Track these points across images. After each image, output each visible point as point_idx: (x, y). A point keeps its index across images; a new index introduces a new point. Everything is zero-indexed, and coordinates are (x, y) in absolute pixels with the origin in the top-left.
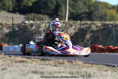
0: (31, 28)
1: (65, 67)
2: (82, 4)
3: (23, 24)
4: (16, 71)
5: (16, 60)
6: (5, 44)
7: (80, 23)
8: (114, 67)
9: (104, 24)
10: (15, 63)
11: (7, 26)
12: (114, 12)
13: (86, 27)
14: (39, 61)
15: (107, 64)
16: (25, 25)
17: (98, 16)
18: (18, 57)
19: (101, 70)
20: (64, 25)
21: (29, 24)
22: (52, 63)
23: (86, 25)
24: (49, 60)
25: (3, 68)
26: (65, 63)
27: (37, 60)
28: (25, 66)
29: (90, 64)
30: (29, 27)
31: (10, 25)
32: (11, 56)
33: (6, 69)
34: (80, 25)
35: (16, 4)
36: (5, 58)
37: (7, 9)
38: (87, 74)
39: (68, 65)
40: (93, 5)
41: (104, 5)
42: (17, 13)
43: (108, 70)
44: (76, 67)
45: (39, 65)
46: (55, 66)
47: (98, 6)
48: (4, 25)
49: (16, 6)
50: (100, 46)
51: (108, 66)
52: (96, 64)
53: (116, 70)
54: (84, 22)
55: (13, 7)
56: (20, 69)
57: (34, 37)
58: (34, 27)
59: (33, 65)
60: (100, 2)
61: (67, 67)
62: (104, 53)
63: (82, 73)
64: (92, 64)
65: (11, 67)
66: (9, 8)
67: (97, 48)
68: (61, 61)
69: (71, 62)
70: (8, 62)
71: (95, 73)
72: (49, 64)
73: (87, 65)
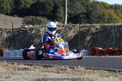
0: (31, 33)
1: (68, 73)
2: (80, 5)
3: (22, 29)
4: (20, 80)
5: (18, 68)
6: (6, 49)
7: (80, 26)
8: (115, 71)
9: (103, 26)
10: (18, 70)
11: (7, 31)
12: (112, 12)
13: (85, 30)
14: (41, 68)
15: (108, 69)
16: (25, 29)
17: (97, 16)
18: (20, 64)
19: (102, 76)
20: (64, 28)
21: (29, 28)
22: (54, 70)
23: (85, 28)
24: (51, 67)
25: (6, 76)
26: (67, 70)
27: (39, 66)
28: (29, 74)
29: (92, 69)
30: (28, 31)
31: (10, 30)
32: (13, 64)
33: (10, 77)
34: (80, 28)
35: (14, 7)
36: (7, 65)
37: (5, 12)
38: (89, 80)
39: (70, 72)
40: (91, 5)
41: (102, 6)
42: (16, 16)
43: (109, 76)
44: (78, 73)
45: (42, 72)
46: (58, 72)
47: (96, 6)
48: (4, 30)
49: (14, 9)
50: (100, 48)
51: (109, 71)
52: (98, 70)
53: (117, 75)
54: (83, 25)
55: (11, 10)
56: (24, 77)
57: (34, 41)
58: (33, 31)
59: (36, 72)
60: (98, 2)
61: (69, 74)
62: (104, 55)
63: (85, 80)
64: (94, 70)
65: (15, 75)
66: (7, 11)
67: (97, 50)
68: (63, 67)
69: (72, 68)
70: (11, 70)
71: (97, 79)
72: (51, 71)
73: (89, 70)
